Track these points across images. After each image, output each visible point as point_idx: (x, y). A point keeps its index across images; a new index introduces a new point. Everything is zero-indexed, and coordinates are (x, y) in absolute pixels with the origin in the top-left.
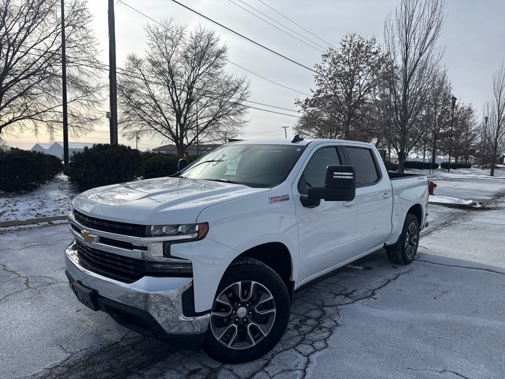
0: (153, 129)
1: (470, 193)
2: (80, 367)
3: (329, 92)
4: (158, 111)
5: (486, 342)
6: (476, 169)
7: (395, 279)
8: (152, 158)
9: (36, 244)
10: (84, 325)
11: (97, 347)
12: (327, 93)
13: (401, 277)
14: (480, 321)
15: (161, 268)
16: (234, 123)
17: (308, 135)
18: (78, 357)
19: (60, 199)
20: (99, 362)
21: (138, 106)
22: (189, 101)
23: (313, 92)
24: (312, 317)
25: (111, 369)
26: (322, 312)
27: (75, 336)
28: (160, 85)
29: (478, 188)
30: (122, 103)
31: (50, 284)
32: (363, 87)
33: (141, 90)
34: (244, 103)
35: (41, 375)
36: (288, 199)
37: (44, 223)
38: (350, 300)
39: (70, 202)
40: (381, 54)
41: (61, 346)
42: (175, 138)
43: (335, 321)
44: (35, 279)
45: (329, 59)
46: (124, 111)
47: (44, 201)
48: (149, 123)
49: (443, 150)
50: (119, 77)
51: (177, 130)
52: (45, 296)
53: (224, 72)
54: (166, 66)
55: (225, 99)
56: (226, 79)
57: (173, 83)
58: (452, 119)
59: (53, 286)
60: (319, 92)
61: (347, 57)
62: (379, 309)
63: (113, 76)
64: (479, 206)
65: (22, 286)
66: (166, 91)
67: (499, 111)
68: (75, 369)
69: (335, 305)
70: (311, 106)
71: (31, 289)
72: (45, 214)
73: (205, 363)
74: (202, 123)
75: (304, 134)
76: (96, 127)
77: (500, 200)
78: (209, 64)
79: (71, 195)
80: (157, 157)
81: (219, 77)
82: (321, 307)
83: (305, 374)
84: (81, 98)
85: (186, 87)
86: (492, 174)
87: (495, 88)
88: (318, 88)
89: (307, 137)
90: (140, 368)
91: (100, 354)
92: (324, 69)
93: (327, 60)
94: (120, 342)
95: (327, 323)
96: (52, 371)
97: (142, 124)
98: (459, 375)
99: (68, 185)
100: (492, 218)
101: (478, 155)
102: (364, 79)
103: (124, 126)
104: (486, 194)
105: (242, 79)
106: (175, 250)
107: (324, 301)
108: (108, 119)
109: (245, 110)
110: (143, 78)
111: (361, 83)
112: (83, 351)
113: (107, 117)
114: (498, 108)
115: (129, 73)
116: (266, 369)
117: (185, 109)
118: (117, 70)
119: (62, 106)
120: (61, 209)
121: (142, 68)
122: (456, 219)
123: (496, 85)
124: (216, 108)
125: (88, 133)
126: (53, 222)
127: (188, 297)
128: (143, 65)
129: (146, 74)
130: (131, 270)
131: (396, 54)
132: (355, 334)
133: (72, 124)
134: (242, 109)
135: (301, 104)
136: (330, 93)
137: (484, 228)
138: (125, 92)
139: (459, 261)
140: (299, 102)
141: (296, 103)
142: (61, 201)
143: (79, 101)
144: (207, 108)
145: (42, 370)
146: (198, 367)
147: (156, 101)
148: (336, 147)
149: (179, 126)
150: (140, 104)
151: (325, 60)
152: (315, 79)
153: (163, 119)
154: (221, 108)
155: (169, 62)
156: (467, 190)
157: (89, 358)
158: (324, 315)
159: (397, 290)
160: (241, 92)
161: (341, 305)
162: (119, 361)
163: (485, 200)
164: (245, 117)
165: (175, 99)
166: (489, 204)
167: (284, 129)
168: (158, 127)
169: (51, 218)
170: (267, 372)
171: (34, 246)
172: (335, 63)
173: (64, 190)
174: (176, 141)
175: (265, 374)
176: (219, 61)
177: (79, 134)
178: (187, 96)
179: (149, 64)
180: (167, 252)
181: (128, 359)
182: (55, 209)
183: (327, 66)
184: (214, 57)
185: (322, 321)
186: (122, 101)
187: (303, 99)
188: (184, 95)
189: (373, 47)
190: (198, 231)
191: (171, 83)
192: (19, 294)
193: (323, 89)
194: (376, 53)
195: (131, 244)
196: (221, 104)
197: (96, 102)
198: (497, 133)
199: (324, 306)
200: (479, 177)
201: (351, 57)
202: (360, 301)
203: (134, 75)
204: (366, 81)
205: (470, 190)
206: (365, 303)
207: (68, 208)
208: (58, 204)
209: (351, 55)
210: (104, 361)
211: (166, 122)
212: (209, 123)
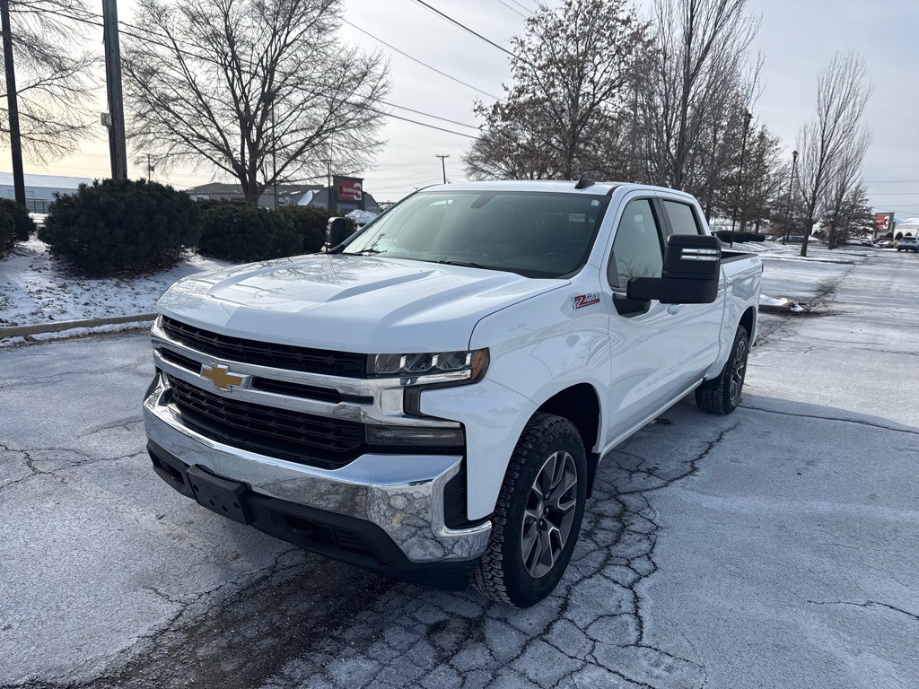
0: (195, 150)
1: (777, 286)
2: (210, 631)
3: (538, 93)
4: (205, 116)
5: (912, 549)
6: (771, 242)
7: (718, 440)
8: (212, 209)
9: (15, 381)
10: (184, 545)
11: (230, 589)
12: (535, 95)
13: (727, 436)
14: (886, 512)
15: (395, 438)
16: (356, 145)
17: (490, 173)
18: (198, 610)
19: (40, 291)
20: (246, 619)
21: (163, 103)
22: (268, 98)
23: (507, 89)
24: (606, 514)
25: (275, 631)
26: (620, 505)
27: (174, 567)
28: (206, 63)
29: (787, 278)
30: (131, 96)
31: (79, 463)
32: (599, 86)
33: (166, 69)
34: (376, 105)
35: (138, 652)
36: (598, 300)
37: (16, 339)
38: (659, 482)
39: (62, 297)
40: (636, 23)
41: (156, 590)
42: (240, 170)
43: (651, 521)
44: (43, 454)
45: (539, 27)
46: (134, 113)
47: (8, 293)
48: (187, 139)
49: (724, 208)
50: (125, 43)
51: (243, 153)
52: (79, 489)
53: (338, 41)
54: (219, 24)
55: (340, 97)
56: (343, 55)
57: (235, 57)
58: (743, 153)
59: (87, 467)
60: (521, 91)
61: (572, 27)
62: (715, 495)
63: (111, 37)
64: (800, 309)
65: (20, 470)
66: (220, 72)
67: (823, 142)
68: (201, 635)
69: (637, 491)
70: (505, 118)
71: (42, 475)
72: (16, 321)
73: (451, 609)
74: (292, 141)
75: (483, 171)
76: (83, 143)
77: (829, 299)
78: (308, 23)
79: (61, 281)
80: (223, 209)
81: (330, 52)
82: (615, 495)
83: (641, 622)
84: (49, 82)
85: (260, 69)
86: (804, 253)
87: (819, 101)
88: (517, 83)
89: (489, 177)
90: (334, 626)
91: (240, 601)
92: (530, 46)
93: (535, 29)
94: (271, 576)
95: (639, 525)
96: (158, 641)
97: (173, 140)
98: (896, 609)
99: (49, 263)
100: (831, 330)
101: (775, 219)
102: (602, 70)
103: (137, 144)
104: (803, 288)
105: (374, 58)
106: (431, 403)
107: (615, 484)
108: (105, 128)
109: (379, 119)
110: (172, 46)
111: (596, 79)
112: (203, 597)
113: (104, 123)
114: (823, 136)
115: (143, 34)
116: (568, 615)
117: (260, 112)
118: (121, 27)
119: (6, 97)
120: (46, 310)
121: (168, 25)
122: (772, 333)
123: (822, 94)
124: (321, 113)
125: (66, 154)
126: (34, 336)
127: (456, 492)
128: (171, 17)
129: (179, 36)
130: (329, 441)
131: (674, 25)
132: (694, 543)
133: (31, 136)
134: (373, 117)
135: (484, 112)
136: (540, 95)
137: (824, 348)
138: (135, 73)
139: (809, 406)
140: (481, 109)
141: (475, 111)
142: (43, 295)
143: (47, 87)
144: (304, 113)
145: (135, 640)
146: (441, 617)
147: (199, 95)
148: (650, 200)
149: (246, 146)
150: (167, 99)
151: (533, 30)
152: (513, 66)
153: (214, 131)
154: (331, 113)
155: (226, 16)
156: (772, 280)
157: (223, 612)
158: (626, 510)
159: (731, 460)
160: (372, 84)
161: (648, 490)
162: (283, 614)
163: (807, 299)
164: (379, 134)
165: (238, 92)
166: (815, 306)
167: (440, 160)
168: (204, 146)
169: (29, 328)
170: (572, 621)
171: (12, 387)
172: (549, 36)
173: (44, 271)
174: (241, 176)
175: (569, 624)
176: (327, 19)
177: (48, 156)
178: (263, 87)
179: (185, 17)
180: (411, 408)
181: (300, 607)
182: (33, 311)
183: (535, 41)
184: (318, 11)
185: (627, 521)
186: (131, 92)
187: (488, 104)
188: (256, 83)
189: (621, 9)
190: (470, 365)
191: (229, 59)
192: (20, 486)
193: (528, 85)
194: (626, 22)
195: (336, 391)
196: (332, 107)
197: (83, 91)
198: (817, 181)
199: (620, 494)
200: (784, 257)
201: (580, 25)
202: (678, 482)
203: (153, 38)
204: (605, 75)
205: (775, 280)
206: (688, 486)
207: (59, 307)
208: (38, 301)
209: (579, 22)
210: (253, 615)
211: (221, 139)
212: (307, 143)
